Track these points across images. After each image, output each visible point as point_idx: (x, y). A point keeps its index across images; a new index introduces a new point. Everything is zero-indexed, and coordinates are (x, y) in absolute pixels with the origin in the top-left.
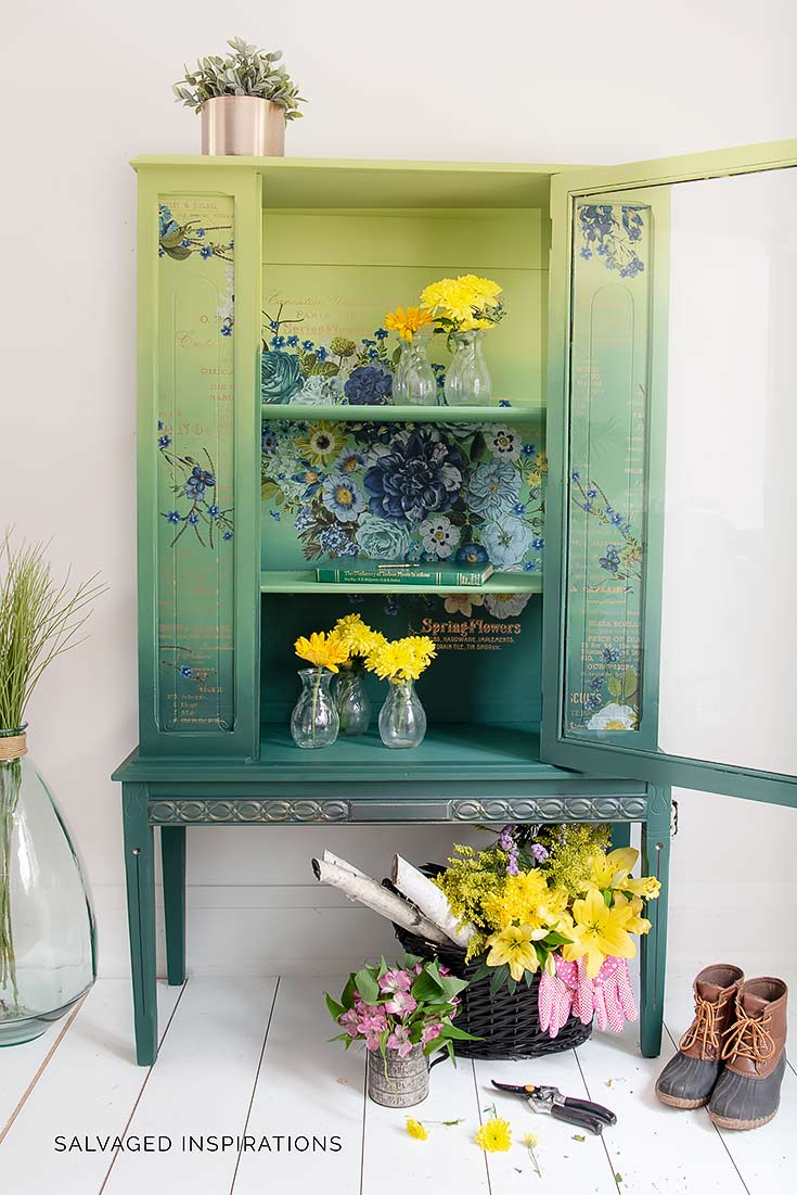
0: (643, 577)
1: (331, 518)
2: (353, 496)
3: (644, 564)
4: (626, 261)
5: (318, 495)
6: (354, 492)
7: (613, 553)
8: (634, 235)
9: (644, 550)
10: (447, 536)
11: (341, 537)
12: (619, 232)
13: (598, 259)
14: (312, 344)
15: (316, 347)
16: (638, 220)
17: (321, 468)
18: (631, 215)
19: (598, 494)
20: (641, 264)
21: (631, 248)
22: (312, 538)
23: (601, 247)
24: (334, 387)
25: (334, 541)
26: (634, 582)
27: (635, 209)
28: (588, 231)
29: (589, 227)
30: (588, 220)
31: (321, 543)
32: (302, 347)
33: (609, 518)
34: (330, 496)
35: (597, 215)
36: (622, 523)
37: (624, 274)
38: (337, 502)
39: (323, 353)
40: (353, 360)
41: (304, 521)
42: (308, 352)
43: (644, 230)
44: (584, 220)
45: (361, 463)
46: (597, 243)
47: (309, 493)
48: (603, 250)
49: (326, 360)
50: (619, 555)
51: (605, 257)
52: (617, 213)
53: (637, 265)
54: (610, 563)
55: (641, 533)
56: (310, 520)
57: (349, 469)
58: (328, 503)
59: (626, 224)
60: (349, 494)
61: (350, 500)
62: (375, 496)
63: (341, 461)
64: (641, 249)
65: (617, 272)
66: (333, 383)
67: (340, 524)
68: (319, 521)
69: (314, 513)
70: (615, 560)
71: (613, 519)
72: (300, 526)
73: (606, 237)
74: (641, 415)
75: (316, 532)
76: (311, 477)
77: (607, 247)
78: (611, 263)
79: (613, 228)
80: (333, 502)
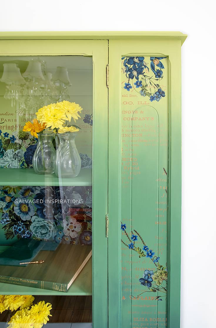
0: (167, 290)
1: (18, 219)
2: (29, 208)
3: (168, 282)
4: (153, 91)
5: (12, 207)
6: (29, 206)
7: (149, 275)
8: (159, 74)
9: (167, 274)
10: (75, 227)
11: (23, 227)
12: (149, 73)
13: (136, 91)
14: (8, 134)
15: (10, 136)
16: (161, 65)
17: (13, 194)
18: (156, 62)
19: (138, 238)
20: (163, 93)
21: (157, 82)
22: (9, 228)
23: (137, 82)
24: (19, 155)
25: (20, 230)
26: (162, 294)
27: (159, 58)
28: (129, 73)
29: (130, 70)
30: (129, 66)
31: (14, 231)
32: (3, 136)
33: (145, 253)
34: (17, 208)
35: (134, 63)
36: (153, 256)
37: (152, 99)
38: (21, 211)
39: (13, 138)
40: (28, 142)
41: (5, 220)
42: (6, 138)
43: (164, 71)
44: (126, 66)
45: (33, 191)
46: (135, 80)
47: (7, 207)
48: (138, 84)
49: (15, 142)
50: (153, 276)
51: (140, 89)
52: (147, 61)
53: (160, 94)
54: (146, 281)
55: (165, 262)
56: (8, 219)
57: (27, 194)
58: (17, 211)
59: (153, 68)
60: (27, 207)
61: (27, 210)
62: (40, 208)
63: (23, 191)
64: (163, 83)
65: (148, 98)
66: (18, 153)
67: (22, 221)
68: (12, 220)
69: (10, 216)
70: (150, 280)
71: (148, 254)
72: (3, 223)
73: (140, 76)
74: (165, 188)
75: (11, 226)
76: (8, 199)
77: (141, 82)
78: (144, 92)
79: (145, 70)
80: (19, 211)
